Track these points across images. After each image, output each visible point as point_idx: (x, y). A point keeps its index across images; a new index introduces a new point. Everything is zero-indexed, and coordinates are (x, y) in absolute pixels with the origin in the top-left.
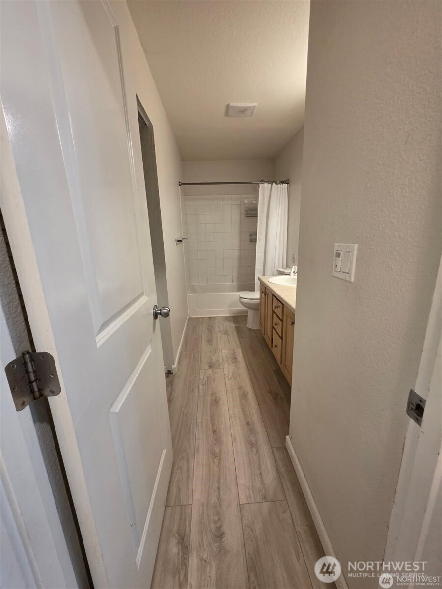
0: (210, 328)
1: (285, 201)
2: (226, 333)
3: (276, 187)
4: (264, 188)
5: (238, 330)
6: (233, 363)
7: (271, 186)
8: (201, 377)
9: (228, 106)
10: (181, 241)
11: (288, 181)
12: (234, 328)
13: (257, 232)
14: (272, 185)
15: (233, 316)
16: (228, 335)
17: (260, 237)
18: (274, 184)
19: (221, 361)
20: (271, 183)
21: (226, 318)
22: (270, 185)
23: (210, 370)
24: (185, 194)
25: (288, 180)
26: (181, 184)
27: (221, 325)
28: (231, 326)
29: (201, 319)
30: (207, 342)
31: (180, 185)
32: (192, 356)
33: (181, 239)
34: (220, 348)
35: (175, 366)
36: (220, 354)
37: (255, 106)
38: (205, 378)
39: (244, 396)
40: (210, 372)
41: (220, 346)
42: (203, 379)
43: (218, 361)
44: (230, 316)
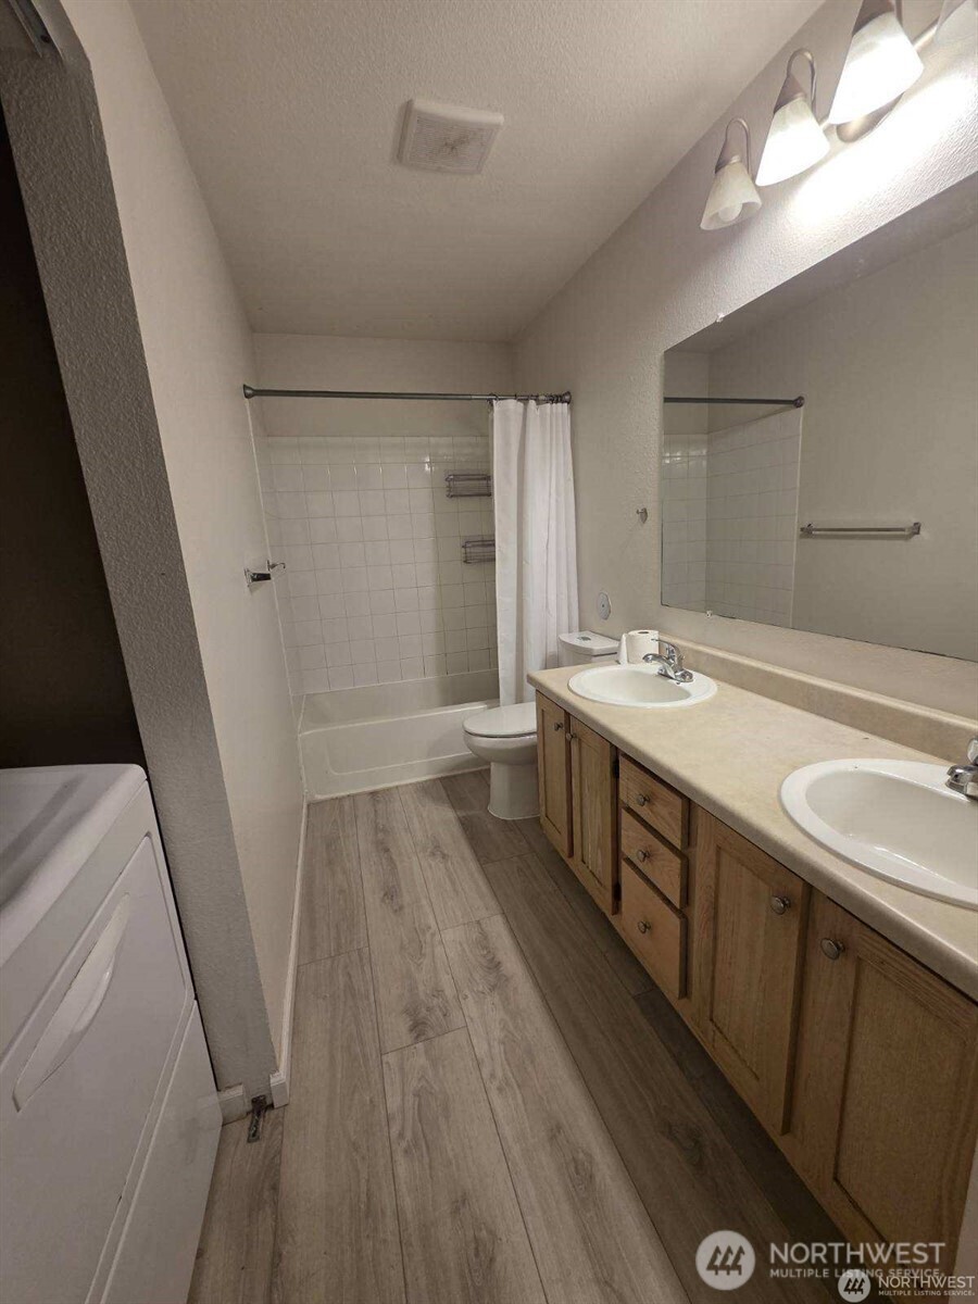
0: (380, 835)
1: (565, 451)
2: (437, 850)
3: (538, 413)
4: (506, 411)
5: (472, 831)
6: (493, 988)
7: (525, 409)
8: (393, 1103)
9: (407, 110)
10: (266, 577)
11: (567, 397)
12: (456, 829)
13: (494, 535)
14: (526, 405)
15: (441, 779)
16: (444, 856)
17: (505, 550)
18: (532, 403)
19: (449, 992)
20: (525, 400)
21: (424, 789)
22: (521, 404)
23: (420, 1046)
24: (267, 430)
25: (568, 393)
26: (251, 393)
27: (415, 820)
28: (443, 819)
29: (347, 804)
30: (383, 900)
31: (247, 396)
32: (341, 980)
33: (266, 571)
34: (433, 924)
35: (280, 1077)
36: (439, 950)
37: (498, 126)
38: (410, 1099)
39: (579, 1177)
40: (422, 1061)
41: (428, 909)
42: (403, 1111)
43: (438, 992)
44: (434, 780)
